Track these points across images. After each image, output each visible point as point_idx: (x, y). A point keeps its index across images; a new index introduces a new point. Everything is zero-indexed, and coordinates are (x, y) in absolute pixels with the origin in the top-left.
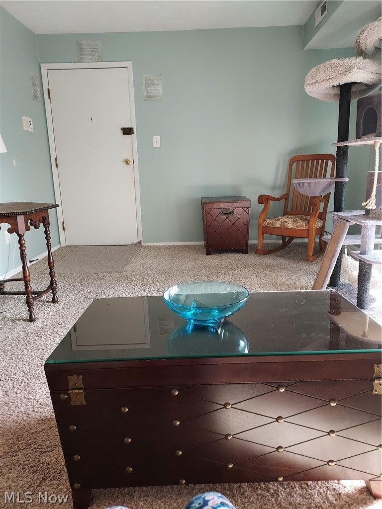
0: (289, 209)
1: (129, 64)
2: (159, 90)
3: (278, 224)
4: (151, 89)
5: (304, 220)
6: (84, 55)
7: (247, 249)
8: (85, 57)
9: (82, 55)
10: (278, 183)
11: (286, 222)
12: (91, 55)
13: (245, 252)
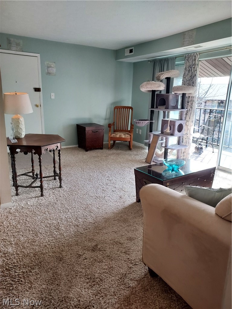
0: (116, 129)
1: (38, 55)
2: (53, 70)
3: (118, 136)
4: (50, 69)
5: (128, 134)
6: (12, 46)
7: (102, 147)
8: (13, 47)
9: (10, 46)
10: (107, 117)
11: (121, 135)
12: (16, 47)
13: (102, 149)
